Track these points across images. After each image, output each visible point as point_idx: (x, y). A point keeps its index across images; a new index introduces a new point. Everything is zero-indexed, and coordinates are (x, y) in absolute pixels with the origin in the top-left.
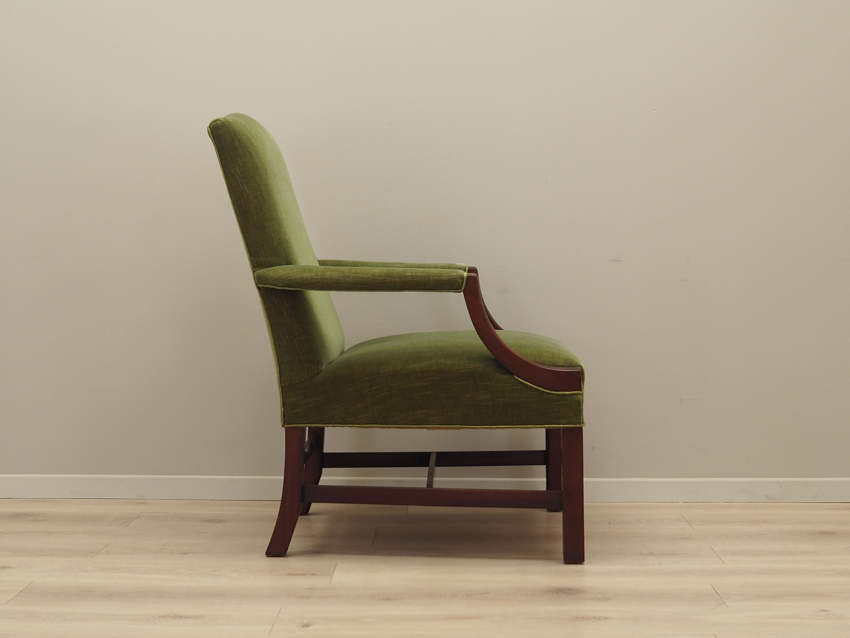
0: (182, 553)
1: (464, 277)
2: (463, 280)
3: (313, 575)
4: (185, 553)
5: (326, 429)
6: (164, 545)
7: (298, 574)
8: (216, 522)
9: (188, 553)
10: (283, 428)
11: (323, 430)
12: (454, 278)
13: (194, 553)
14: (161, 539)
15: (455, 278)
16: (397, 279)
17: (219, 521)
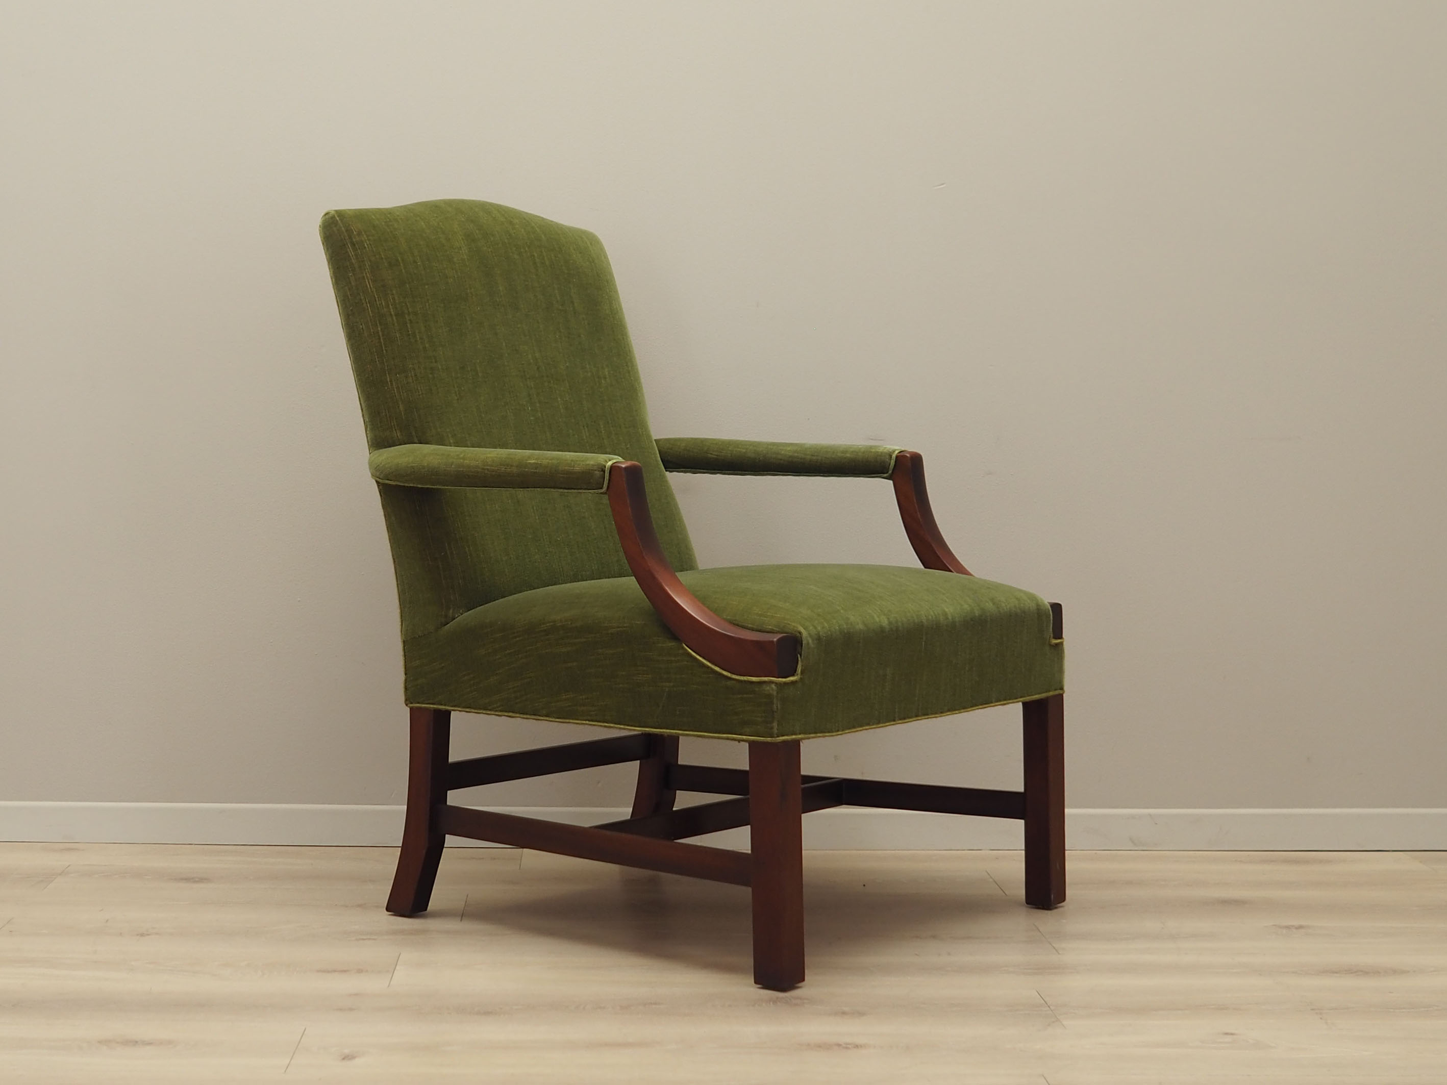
0: (138, 935)
1: (605, 467)
2: (604, 472)
3: (360, 971)
4: (142, 935)
5: (453, 715)
6: (107, 921)
7: (335, 971)
8: (195, 882)
9: (148, 935)
10: (407, 707)
11: (448, 713)
12: (589, 470)
13: (157, 934)
14: (102, 910)
15: (592, 470)
16: (515, 470)
17: (202, 880)
